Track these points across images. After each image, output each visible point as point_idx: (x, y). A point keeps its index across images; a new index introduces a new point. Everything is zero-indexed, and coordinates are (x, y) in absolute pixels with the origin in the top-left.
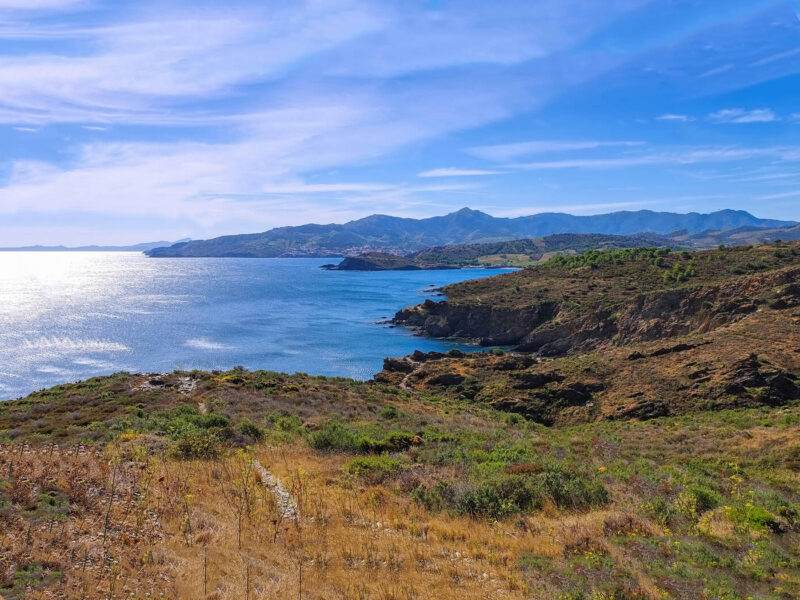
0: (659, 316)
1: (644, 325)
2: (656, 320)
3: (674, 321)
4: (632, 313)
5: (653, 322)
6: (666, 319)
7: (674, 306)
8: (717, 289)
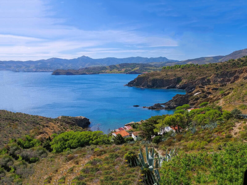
0: (223, 77)
1: (219, 80)
2: (222, 78)
3: (227, 78)
4: (215, 77)
5: (222, 79)
6: (225, 78)
7: (226, 75)
8: (236, 71)
